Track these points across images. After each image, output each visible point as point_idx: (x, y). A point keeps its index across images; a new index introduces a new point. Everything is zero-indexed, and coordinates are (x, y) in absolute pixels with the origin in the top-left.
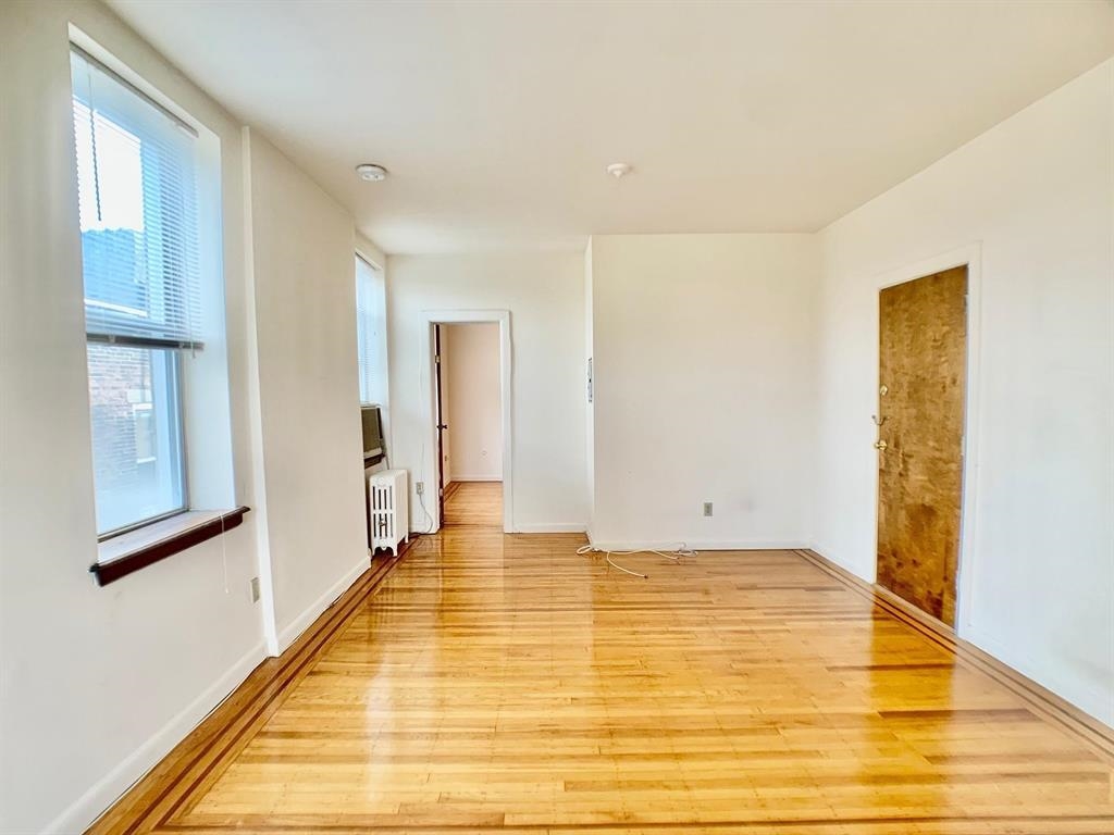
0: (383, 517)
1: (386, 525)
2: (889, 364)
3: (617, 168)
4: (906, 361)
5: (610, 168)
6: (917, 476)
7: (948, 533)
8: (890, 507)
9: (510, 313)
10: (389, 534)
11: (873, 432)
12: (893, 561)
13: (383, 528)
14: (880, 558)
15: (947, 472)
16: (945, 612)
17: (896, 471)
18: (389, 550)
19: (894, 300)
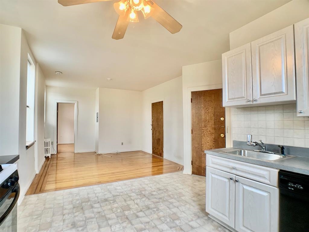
0: (47, 149)
1: (48, 151)
2: (153, 116)
3: (109, 79)
4: (155, 115)
5: (108, 79)
6: (157, 134)
7: (162, 142)
8: (154, 139)
9: (78, 102)
10: (48, 153)
11: (151, 127)
12: (155, 149)
13: (47, 151)
14: (153, 149)
15: (161, 133)
16: (162, 155)
17: (154, 133)
18: (48, 157)
19: (154, 105)
